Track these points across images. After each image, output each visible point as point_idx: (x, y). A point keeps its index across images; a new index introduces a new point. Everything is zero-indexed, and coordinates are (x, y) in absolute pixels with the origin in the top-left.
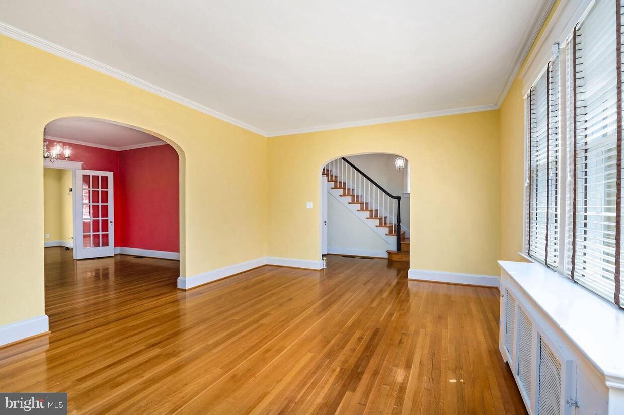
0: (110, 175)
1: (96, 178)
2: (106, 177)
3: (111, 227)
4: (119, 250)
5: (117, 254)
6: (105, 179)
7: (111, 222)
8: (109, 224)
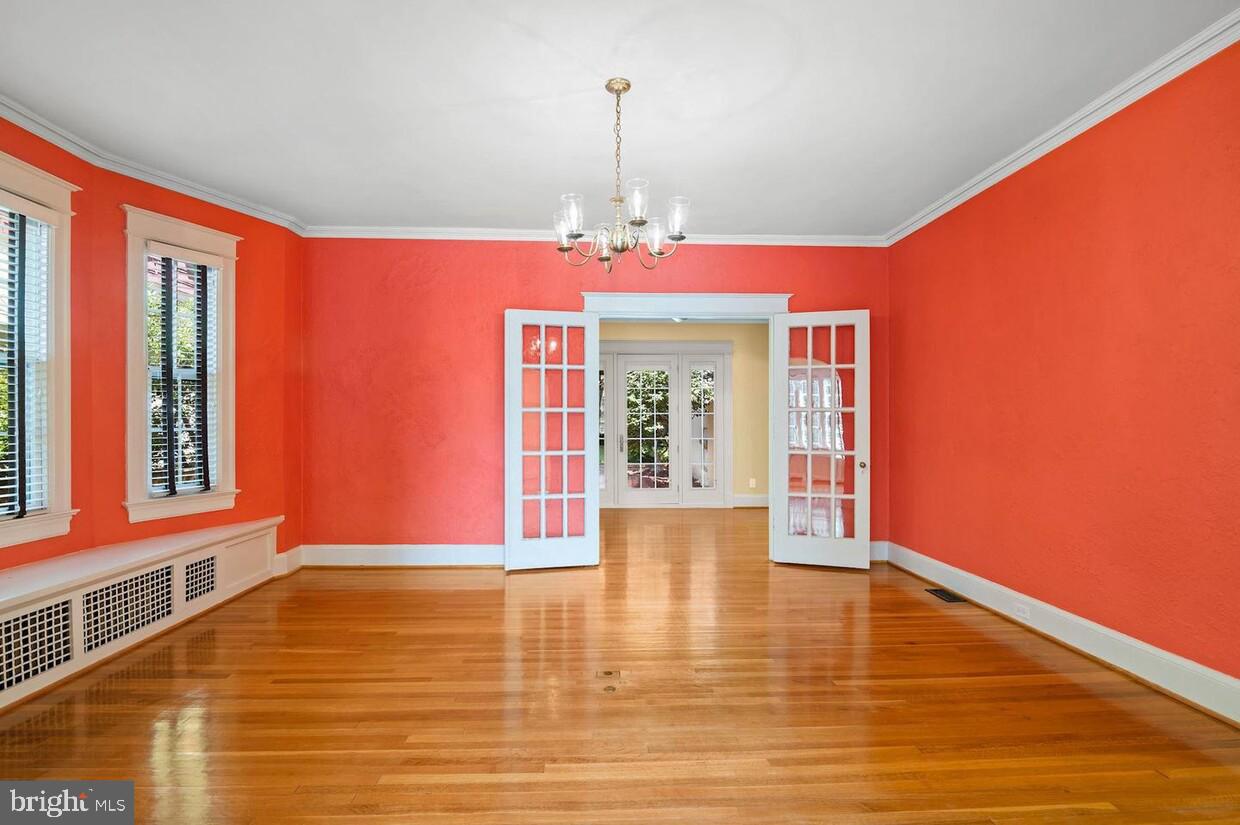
0: (860, 320)
1: (821, 332)
2: (851, 328)
3: (862, 479)
4: (885, 551)
5: (882, 563)
6: (847, 332)
7: (863, 466)
8: (858, 470)
